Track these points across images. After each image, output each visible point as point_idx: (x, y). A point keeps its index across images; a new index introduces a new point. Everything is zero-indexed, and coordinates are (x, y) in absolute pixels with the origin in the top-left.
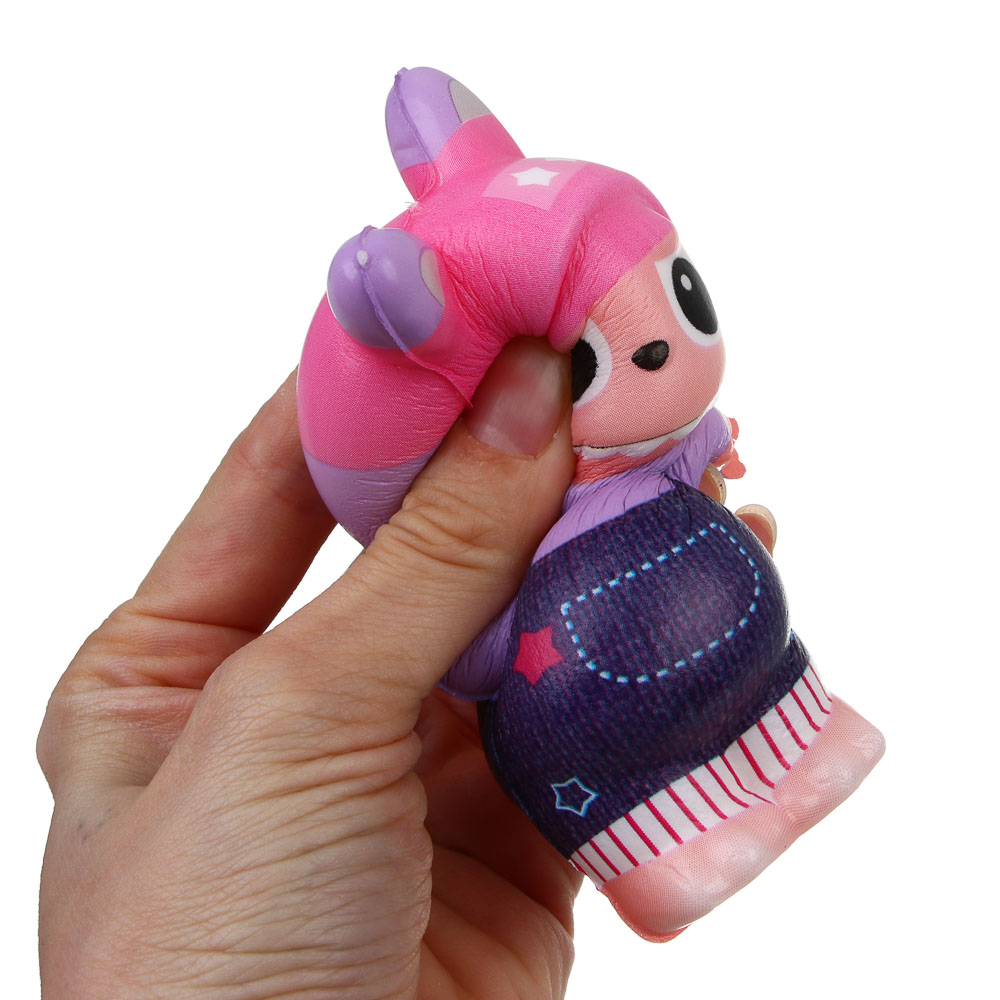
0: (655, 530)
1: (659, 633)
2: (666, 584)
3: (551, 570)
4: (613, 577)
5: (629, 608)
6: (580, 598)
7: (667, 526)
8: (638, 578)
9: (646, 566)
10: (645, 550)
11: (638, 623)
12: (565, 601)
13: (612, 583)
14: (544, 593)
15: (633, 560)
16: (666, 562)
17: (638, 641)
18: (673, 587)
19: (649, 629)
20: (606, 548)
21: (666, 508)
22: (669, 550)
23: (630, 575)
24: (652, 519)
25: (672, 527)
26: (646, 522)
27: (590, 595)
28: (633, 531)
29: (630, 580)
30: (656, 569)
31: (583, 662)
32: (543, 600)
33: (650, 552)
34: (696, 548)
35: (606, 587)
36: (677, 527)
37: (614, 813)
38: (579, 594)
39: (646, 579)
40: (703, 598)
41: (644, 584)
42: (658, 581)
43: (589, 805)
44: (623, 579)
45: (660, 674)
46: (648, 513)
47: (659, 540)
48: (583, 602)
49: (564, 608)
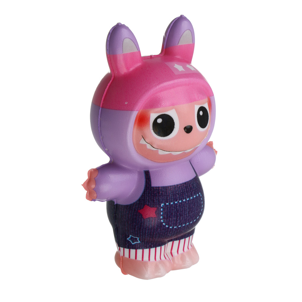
0: (189, 191)
1: (180, 218)
2: (186, 206)
3: (161, 192)
4: (176, 201)
5: (177, 210)
6: (167, 204)
7: (191, 191)
8: (182, 203)
9: (184, 200)
10: (185, 196)
11: (177, 214)
12: (163, 203)
13: (176, 202)
14: (157, 198)
15: (182, 197)
16: (188, 200)
17: (175, 219)
18: (187, 208)
19: (178, 216)
20: (177, 192)
21: (192, 185)
22: (190, 198)
23: (180, 201)
24: (189, 187)
25: (192, 191)
26: (187, 188)
27: (170, 204)
28: (184, 190)
29: (180, 203)
30: (186, 202)
31: (161, 219)
32: (156, 200)
33: (186, 197)
34: (195, 199)
35: (174, 203)
36: (193, 192)
37: (141, 247)
39: (183, 203)
40: (191, 212)
41: (182, 205)
42: (185, 205)
43: (136, 243)
44: (178, 202)
45: (175, 227)
46: (188, 185)
47: (189, 194)
48: (168, 205)
49: (162, 205)
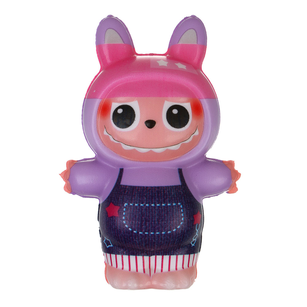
0: (161, 197)
1: (146, 224)
2: (155, 212)
3: (127, 191)
4: (142, 203)
5: (142, 214)
6: (131, 204)
7: (165, 197)
8: (149, 207)
9: (153, 205)
10: (155, 200)
11: (142, 218)
12: (127, 203)
13: (141, 205)
14: (122, 197)
15: (150, 201)
16: (159, 206)
17: (139, 222)
18: (156, 214)
19: (144, 221)
20: (145, 195)
21: (169, 192)
22: (161, 204)
23: (147, 205)
24: (162, 193)
25: (167, 198)
26: (160, 193)
27: (134, 205)
28: (155, 194)
29: (147, 206)
30: (155, 207)
31: (123, 220)
32: (121, 199)
33: (156, 202)
34: (169, 207)
35: (139, 205)
36: (168, 199)
37: (114, 252)
38: (131, 203)
39: (151, 208)
40: (162, 221)
41: (149, 209)
42: (154, 211)
43: (110, 247)
44: (145, 205)
45: (140, 233)
46: (162, 190)
47: (160, 200)
48: (131, 206)
49: (126, 204)
